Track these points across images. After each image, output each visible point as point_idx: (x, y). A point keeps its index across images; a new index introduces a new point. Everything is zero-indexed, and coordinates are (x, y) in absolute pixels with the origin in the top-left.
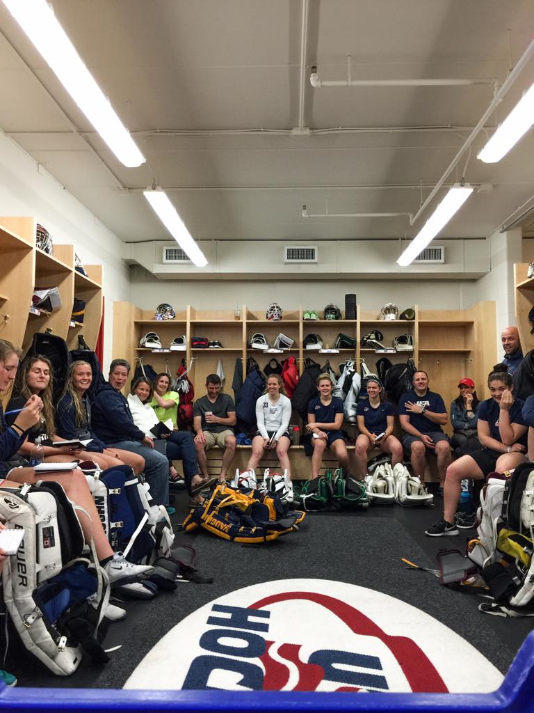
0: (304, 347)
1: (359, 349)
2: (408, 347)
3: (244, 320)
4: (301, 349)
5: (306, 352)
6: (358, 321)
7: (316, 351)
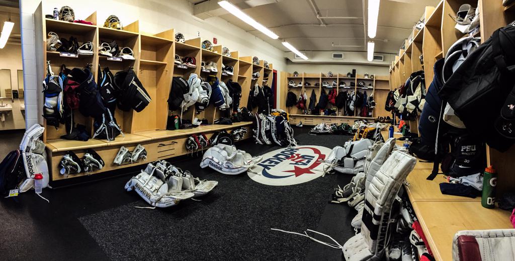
0: (339, 86)
1: (356, 87)
2: (371, 87)
3: (320, 77)
4: (338, 87)
5: (340, 88)
6: (356, 78)
7: (343, 87)
